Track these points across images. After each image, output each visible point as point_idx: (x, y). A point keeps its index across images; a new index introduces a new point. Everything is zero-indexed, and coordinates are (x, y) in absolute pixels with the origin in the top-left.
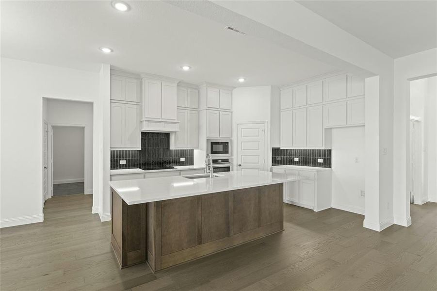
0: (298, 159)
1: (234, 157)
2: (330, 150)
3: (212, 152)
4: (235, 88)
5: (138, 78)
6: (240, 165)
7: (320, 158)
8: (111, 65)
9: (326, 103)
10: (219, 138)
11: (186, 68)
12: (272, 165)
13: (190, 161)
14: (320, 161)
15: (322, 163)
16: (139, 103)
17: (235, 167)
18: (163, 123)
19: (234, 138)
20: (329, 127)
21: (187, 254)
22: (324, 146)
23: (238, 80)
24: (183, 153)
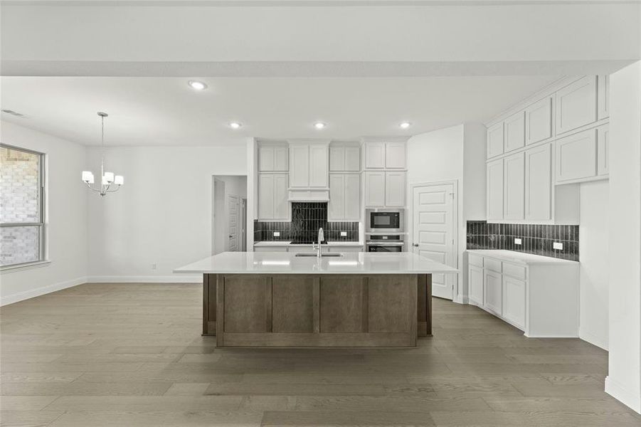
0: (520, 240)
1: (408, 233)
2: (577, 227)
3: (373, 226)
4: (411, 136)
5: (285, 145)
6: (417, 246)
7: (558, 242)
8: (255, 138)
9: (558, 137)
10: (385, 208)
11: (320, 126)
12: (468, 248)
13: (353, 236)
14: (558, 246)
15: (562, 251)
16: (287, 172)
17: (410, 247)
18: (309, 192)
19: (408, 207)
20: (576, 181)
21: (254, 339)
22: (553, 218)
23: (399, 125)
24: (344, 226)
